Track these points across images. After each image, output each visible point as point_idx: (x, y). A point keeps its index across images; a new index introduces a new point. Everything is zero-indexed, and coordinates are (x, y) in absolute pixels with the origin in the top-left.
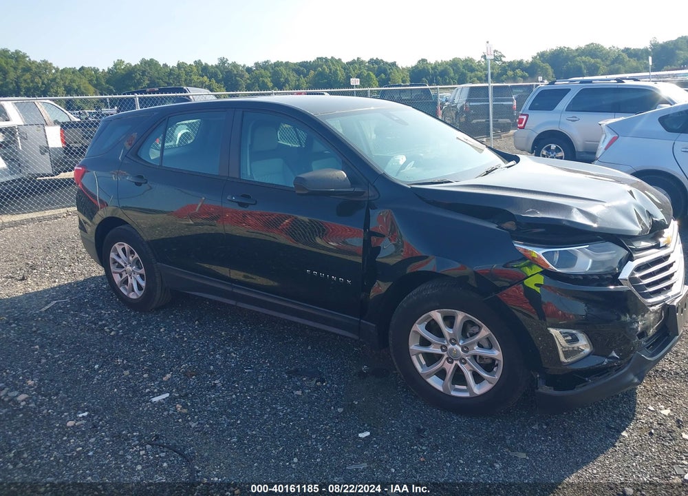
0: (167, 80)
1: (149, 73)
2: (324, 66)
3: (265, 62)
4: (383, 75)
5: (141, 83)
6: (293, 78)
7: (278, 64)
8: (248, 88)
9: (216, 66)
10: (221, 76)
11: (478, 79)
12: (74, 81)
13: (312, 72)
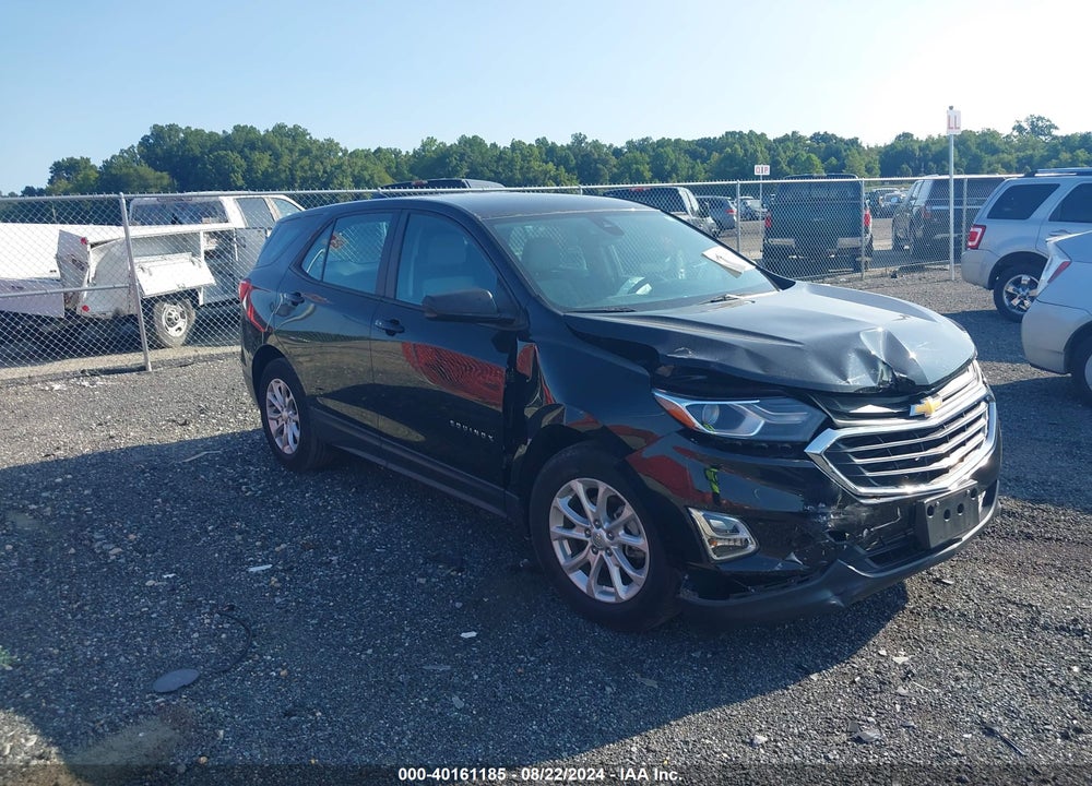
0: (494, 169)
1: (469, 157)
2: (737, 146)
3: (643, 140)
4: (833, 160)
5: (457, 171)
6: (684, 164)
7: (663, 143)
8: (613, 180)
9: (569, 147)
10: (574, 162)
11: (1003, 167)
12: (366, 169)
13: (716, 155)
